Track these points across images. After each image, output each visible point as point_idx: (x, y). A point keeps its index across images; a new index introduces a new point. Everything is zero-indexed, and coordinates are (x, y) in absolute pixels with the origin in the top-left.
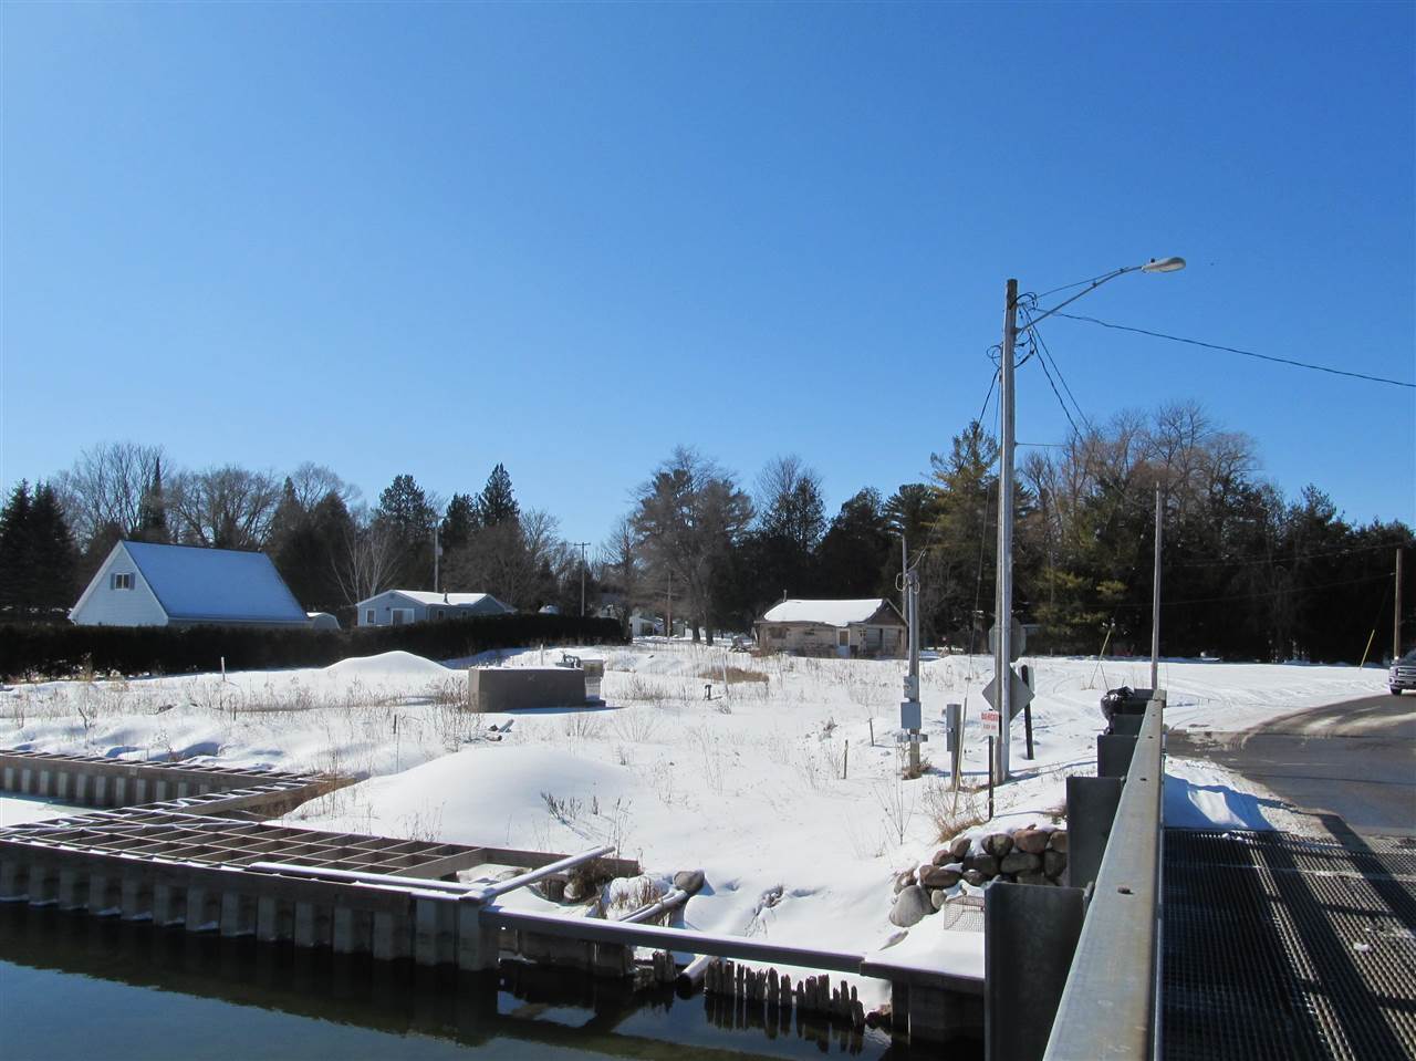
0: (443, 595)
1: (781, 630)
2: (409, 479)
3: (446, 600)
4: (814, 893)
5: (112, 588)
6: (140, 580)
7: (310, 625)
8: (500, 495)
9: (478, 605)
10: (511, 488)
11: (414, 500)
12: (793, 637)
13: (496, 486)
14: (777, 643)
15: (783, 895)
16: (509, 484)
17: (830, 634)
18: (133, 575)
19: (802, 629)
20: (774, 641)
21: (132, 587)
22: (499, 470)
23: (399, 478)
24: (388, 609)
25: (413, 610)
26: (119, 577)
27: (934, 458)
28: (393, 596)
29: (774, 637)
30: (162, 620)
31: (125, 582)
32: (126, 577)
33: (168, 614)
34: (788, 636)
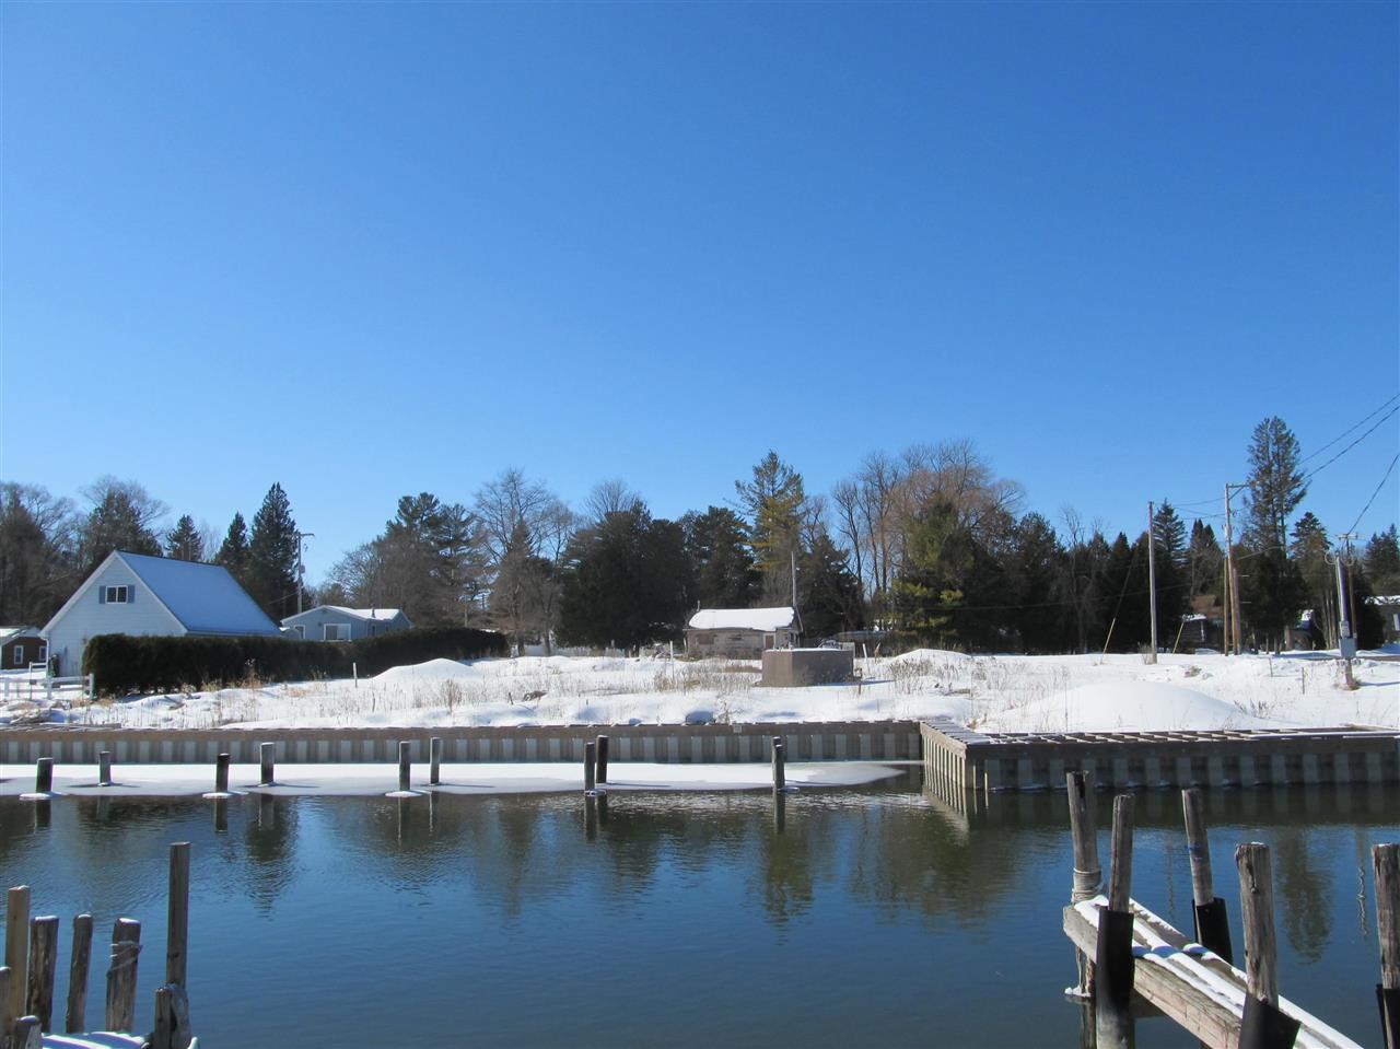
0: (370, 611)
1: (709, 636)
3: (373, 615)
5: (102, 601)
6: (144, 593)
8: (278, 516)
10: (288, 508)
12: (721, 641)
13: (273, 505)
14: (705, 648)
16: (286, 504)
17: (757, 638)
18: (132, 588)
19: (729, 635)
20: (702, 646)
21: (132, 600)
24: (320, 625)
25: (349, 625)
26: (112, 591)
27: (738, 485)
28: (325, 611)
29: (701, 643)
31: (122, 594)
32: (123, 590)
33: (186, 627)
34: (715, 642)
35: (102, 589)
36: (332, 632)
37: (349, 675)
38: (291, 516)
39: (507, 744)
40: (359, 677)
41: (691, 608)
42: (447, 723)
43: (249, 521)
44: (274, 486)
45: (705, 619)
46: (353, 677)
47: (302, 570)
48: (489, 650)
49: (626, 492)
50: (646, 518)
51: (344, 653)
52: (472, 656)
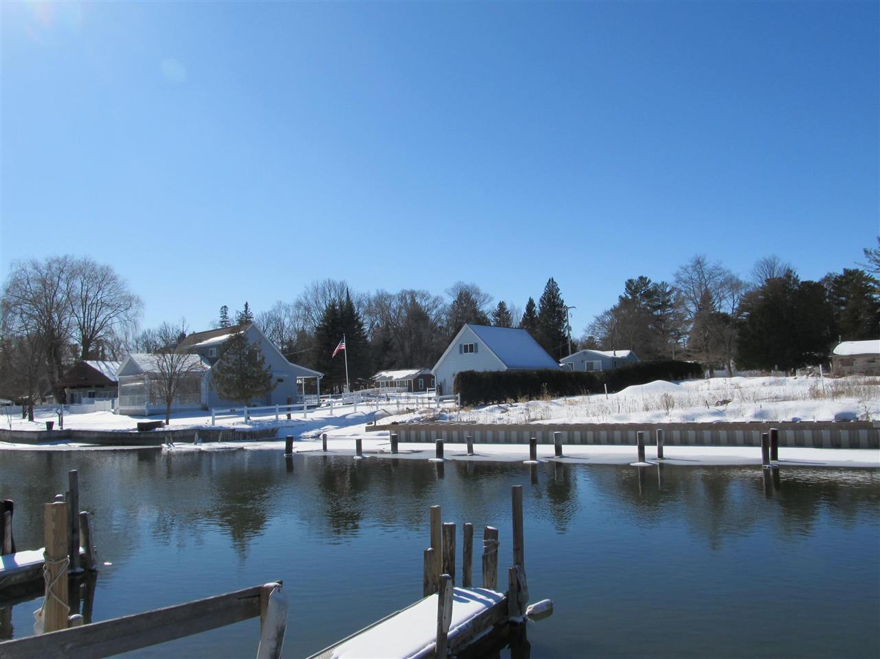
0: (613, 352)
1: (849, 360)
3: (615, 354)
5: (461, 353)
6: (483, 347)
9: (628, 357)
12: (859, 364)
14: (847, 369)
18: (476, 344)
19: (866, 359)
20: (844, 368)
21: (476, 351)
22: (551, 281)
24: (582, 361)
25: (601, 361)
26: (466, 347)
27: (866, 252)
28: (585, 353)
29: (844, 365)
30: (505, 368)
31: (470, 348)
32: (471, 346)
33: (507, 365)
34: (854, 364)
35: (461, 346)
36: (590, 366)
37: (602, 392)
38: (561, 297)
39: (707, 434)
40: (608, 393)
41: (834, 341)
42: (666, 420)
43: (537, 302)
44: (550, 280)
45: (845, 348)
46: (605, 393)
47: (570, 329)
48: (690, 374)
49: (780, 264)
50: (796, 280)
51: (598, 378)
52: (679, 378)
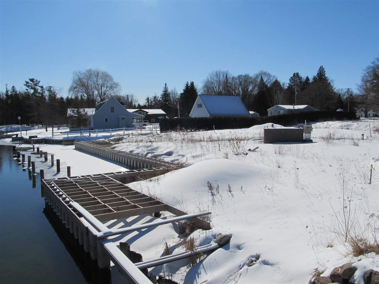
2: (298, 74)
3: (294, 107)
4: (272, 265)
5: (198, 108)
6: (203, 105)
7: (250, 116)
8: (321, 76)
9: (305, 108)
10: (325, 73)
11: (299, 80)
13: (320, 73)
15: (258, 261)
16: (325, 72)
18: (202, 104)
21: (202, 107)
23: (294, 74)
24: (276, 111)
25: (283, 111)
26: (199, 104)
28: (277, 107)
30: (208, 116)
31: (200, 106)
33: (209, 114)
36: (279, 113)
